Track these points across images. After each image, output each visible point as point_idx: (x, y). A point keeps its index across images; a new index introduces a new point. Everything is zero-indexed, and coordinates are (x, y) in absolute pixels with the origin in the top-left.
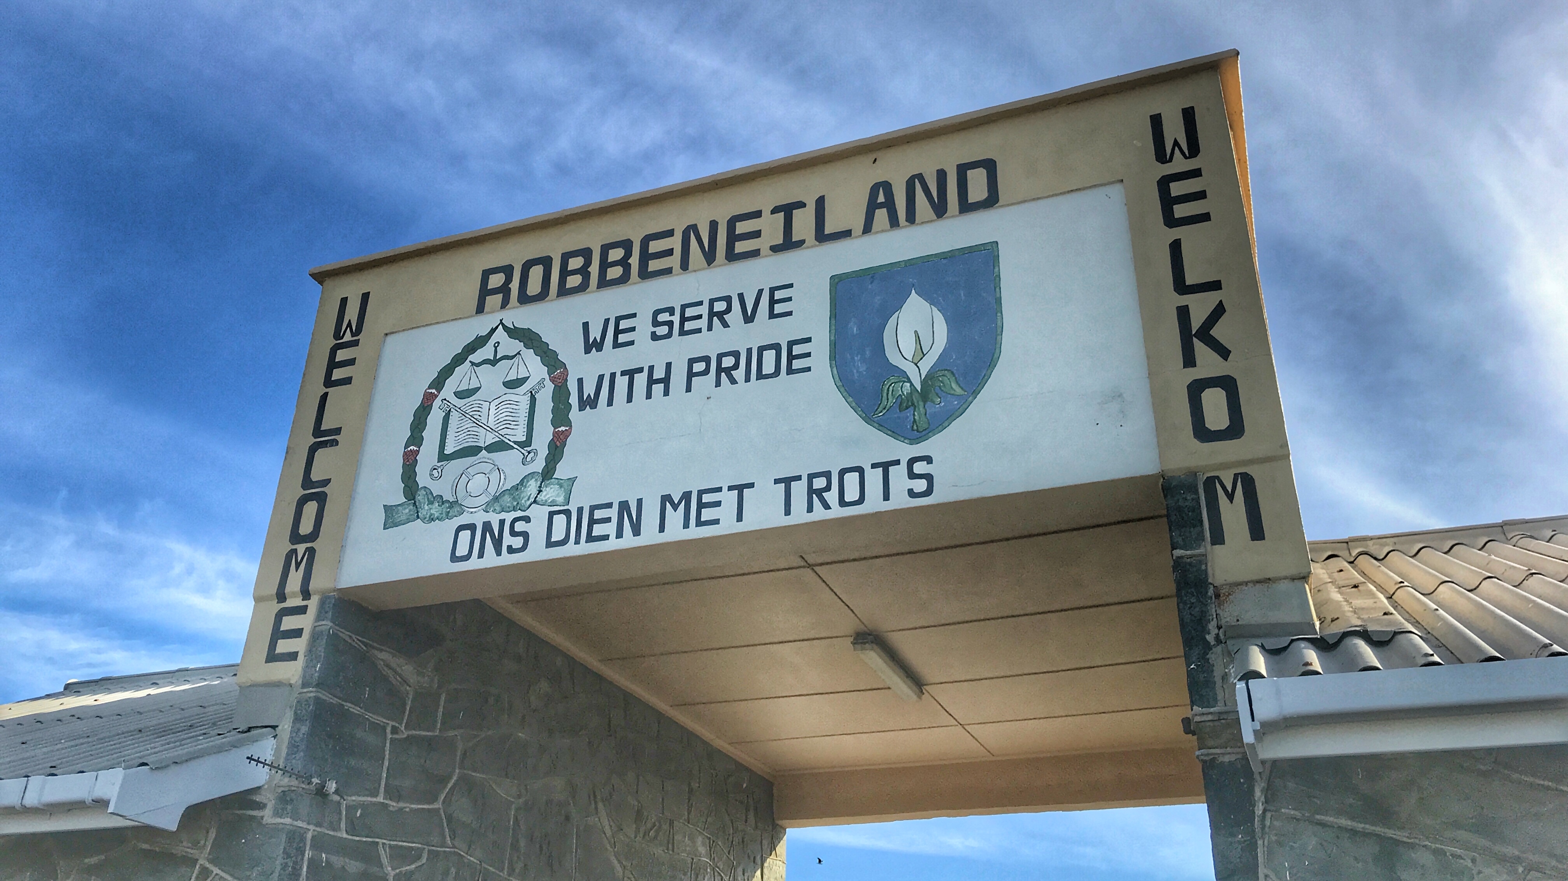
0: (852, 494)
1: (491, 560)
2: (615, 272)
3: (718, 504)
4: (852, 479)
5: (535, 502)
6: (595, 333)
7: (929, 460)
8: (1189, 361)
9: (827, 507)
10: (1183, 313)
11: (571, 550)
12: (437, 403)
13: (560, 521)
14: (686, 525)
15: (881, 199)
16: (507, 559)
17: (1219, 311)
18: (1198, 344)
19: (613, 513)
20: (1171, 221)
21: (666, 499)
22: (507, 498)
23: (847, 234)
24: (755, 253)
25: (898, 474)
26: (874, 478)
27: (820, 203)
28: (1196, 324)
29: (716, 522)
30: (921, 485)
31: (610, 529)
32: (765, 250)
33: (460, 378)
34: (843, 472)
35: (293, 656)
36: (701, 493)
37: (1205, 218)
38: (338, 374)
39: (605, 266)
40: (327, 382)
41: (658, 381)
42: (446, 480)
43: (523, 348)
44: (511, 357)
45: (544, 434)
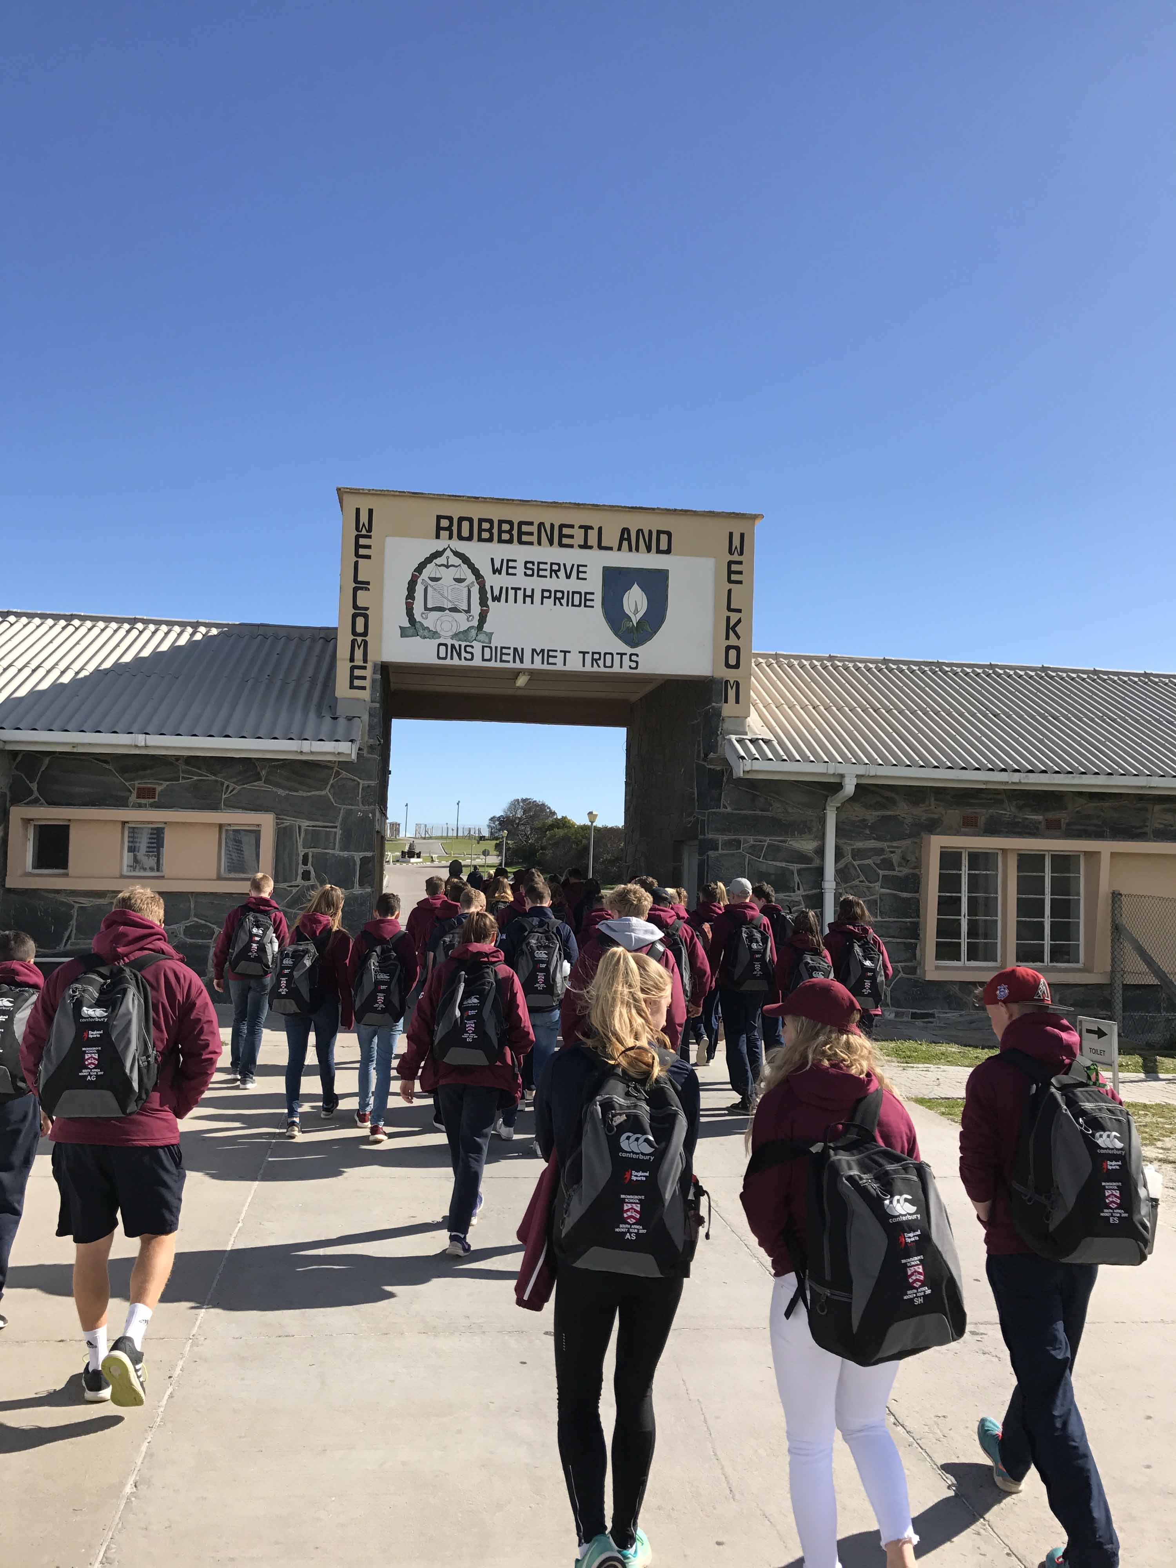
0: (608, 663)
1: (456, 661)
2: (505, 536)
3: (556, 657)
4: (609, 657)
5: (475, 640)
6: (497, 565)
7: (637, 655)
9: (599, 666)
10: (728, 619)
11: (492, 664)
12: (419, 581)
13: (487, 650)
14: (543, 663)
15: (626, 536)
16: (464, 663)
18: (731, 632)
19: (511, 651)
20: (730, 581)
21: (534, 650)
22: (461, 636)
23: (611, 549)
24: (571, 546)
25: (626, 658)
26: (617, 658)
27: (600, 529)
29: (555, 664)
31: (510, 658)
32: (576, 546)
33: (430, 570)
34: (605, 654)
35: (364, 688)
36: (549, 651)
37: (740, 582)
38: (362, 552)
39: (500, 532)
40: (357, 555)
41: (529, 596)
42: (430, 621)
43: (462, 565)
44: (457, 567)
45: (476, 609)
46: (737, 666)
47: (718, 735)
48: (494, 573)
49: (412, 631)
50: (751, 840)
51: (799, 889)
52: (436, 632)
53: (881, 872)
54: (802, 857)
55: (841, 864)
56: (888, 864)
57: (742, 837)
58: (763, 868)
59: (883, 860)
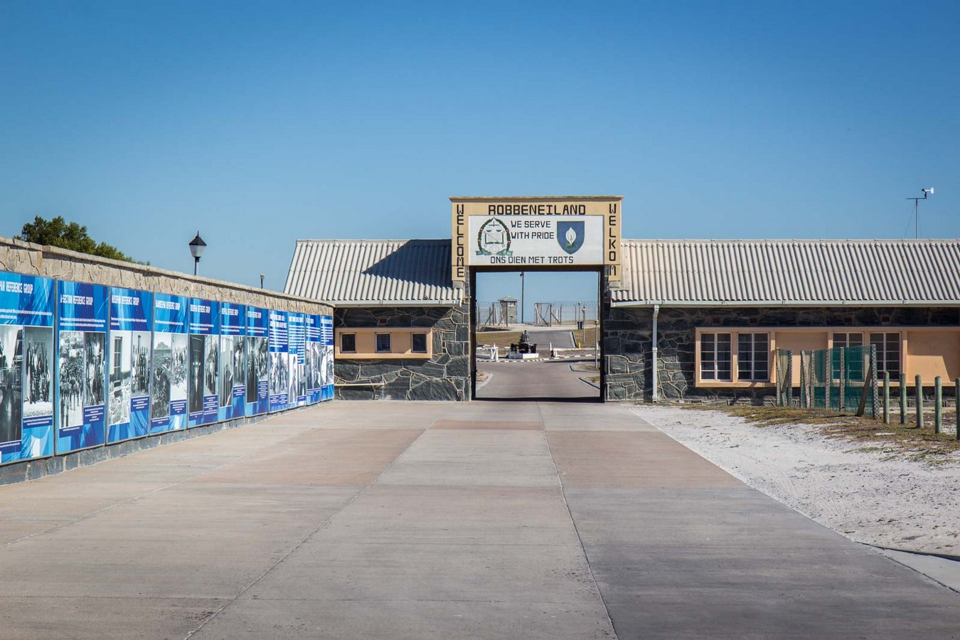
1: (498, 264)
2: (517, 212)
3: (539, 260)
4: (560, 259)
5: (506, 255)
6: (514, 224)
7: (572, 257)
8: (610, 248)
9: (556, 262)
11: (513, 264)
12: (483, 232)
13: (511, 258)
14: (533, 262)
15: (566, 209)
16: (502, 264)
17: (615, 241)
18: (611, 246)
19: (520, 259)
20: (610, 224)
21: (530, 258)
22: (500, 253)
23: (560, 214)
24: (543, 214)
25: (568, 259)
26: (564, 259)
27: (555, 206)
28: (611, 242)
29: (539, 263)
30: (571, 261)
31: (520, 261)
32: (545, 214)
33: (487, 228)
34: (559, 257)
35: (463, 276)
36: (536, 257)
37: (615, 225)
38: (460, 222)
39: (514, 210)
40: (458, 223)
41: (527, 236)
43: (500, 224)
44: (497, 226)
46: (614, 260)
47: (607, 289)
48: (513, 227)
49: (481, 252)
50: (622, 332)
51: (642, 352)
52: (490, 253)
53: (678, 343)
54: (643, 338)
55: (660, 341)
56: (680, 340)
57: (618, 331)
58: (627, 343)
59: (679, 338)
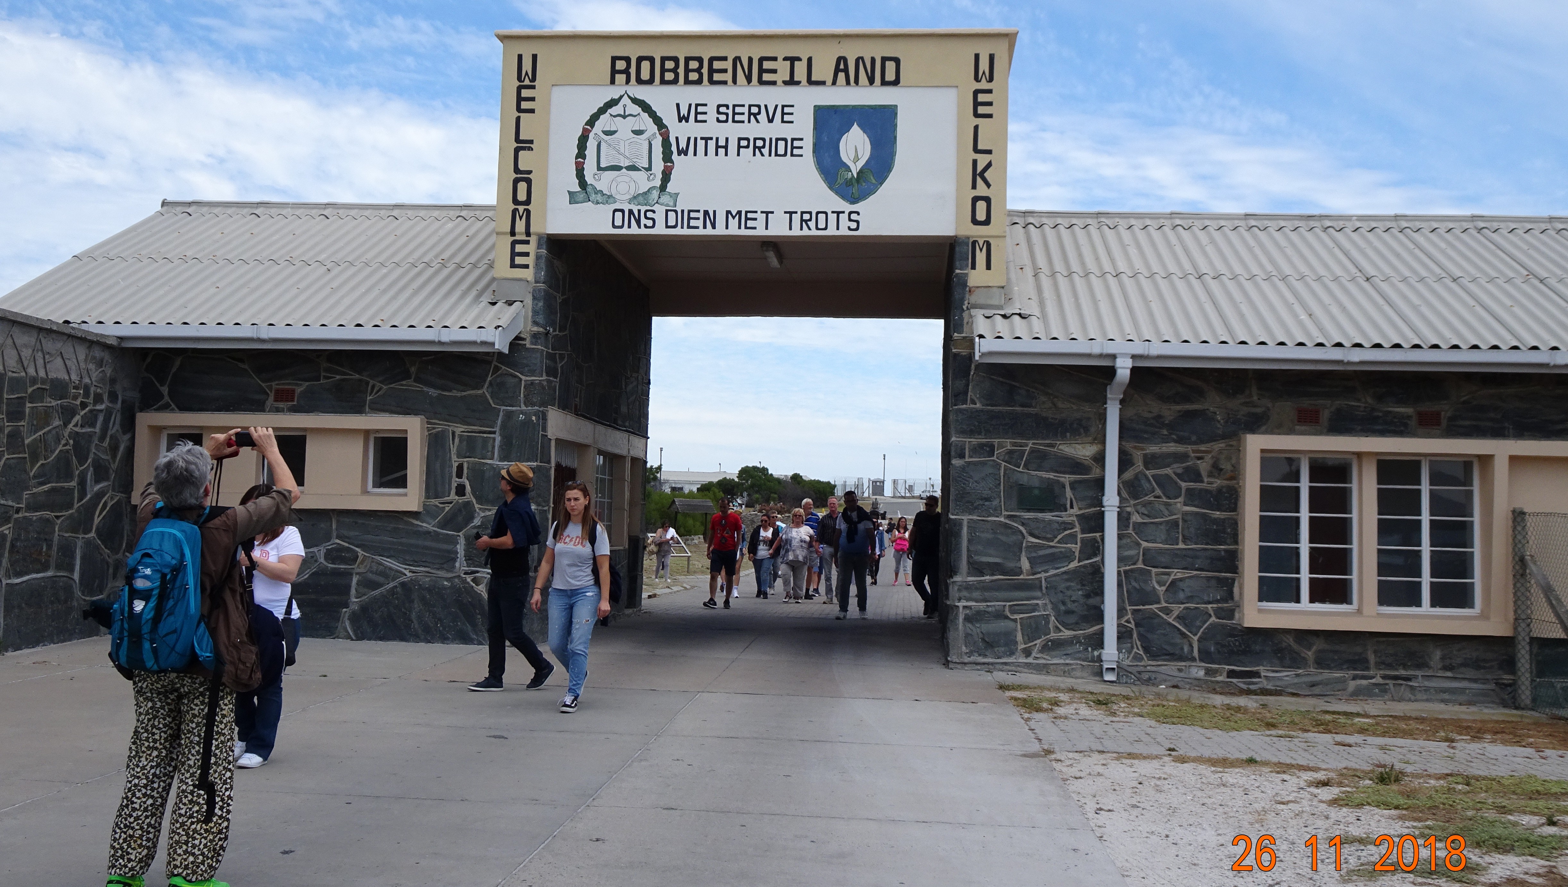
0: (822, 225)
1: (634, 230)
2: (693, 76)
3: (755, 219)
4: (822, 217)
5: (657, 203)
7: (858, 213)
8: (974, 187)
9: (810, 229)
10: (975, 162)
11: (678, 231)
12: (591, 135)
13: (672, 215)
14: (740, 228)
15: (842, 67)
16: (643, 231)
17: (989, 165)
18: (979, 180)
19: (701, 215)
20: (976, 115)
21: (728, 212)
22: (641, 198)
23: (823, 83)
24: (774, 83)
25: (844, 218)
26: (832, 218)
27: (810, 60)
28: (979, 169)
29: (755, 228)
30: (854, 225)
31: (700, 223)
32: (779, 82)
34: (818, 213)
35: (526, 266)
36: (747, 212)
37: (990, 116)
38: (525, 105)
39: (687, 71)
40: (519, 109)
41: (722, 147)
42: (603, 182)
43: (642, 113)
44: (635, 116)
45: (658, 165)
46: (987, 222)
47: (963, 310)
48: (680, 121)
49: (582, 196)
50: (1008, 444)
51: (1072, 507)
52: (610, 197)
53: (1183, 485)
54: (1076, 466)
55: (1129, 475)
56: (1193, 475)
57: (996, 441)
58: (1024, 480)
59: (1187, 469)
